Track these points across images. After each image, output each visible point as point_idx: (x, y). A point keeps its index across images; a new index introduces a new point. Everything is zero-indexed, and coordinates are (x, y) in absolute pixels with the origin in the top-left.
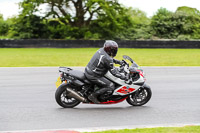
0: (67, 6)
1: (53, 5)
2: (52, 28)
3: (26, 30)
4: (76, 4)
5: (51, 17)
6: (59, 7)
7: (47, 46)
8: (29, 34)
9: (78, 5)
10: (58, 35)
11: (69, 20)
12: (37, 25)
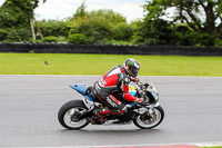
0: (197, 10)
1: (182, 9)
2: (180, 34)
3: (152, 36)
4: (206, 9)
5: (179, 22)
6: (188, 11)
7: (174, 54)
8: (155, 40)
9: (208, 9)
10: (186, 42)
11: (199, 26)
12: (164, 30)
